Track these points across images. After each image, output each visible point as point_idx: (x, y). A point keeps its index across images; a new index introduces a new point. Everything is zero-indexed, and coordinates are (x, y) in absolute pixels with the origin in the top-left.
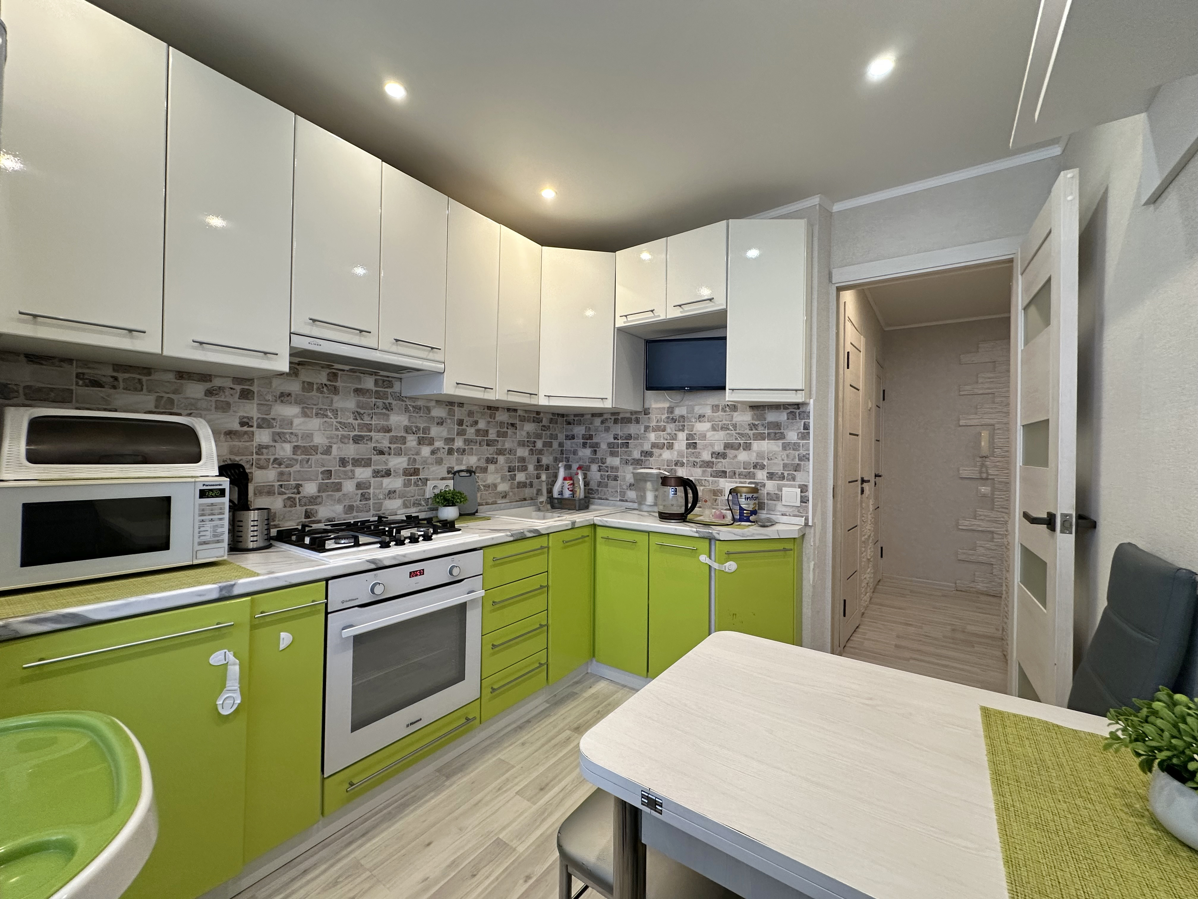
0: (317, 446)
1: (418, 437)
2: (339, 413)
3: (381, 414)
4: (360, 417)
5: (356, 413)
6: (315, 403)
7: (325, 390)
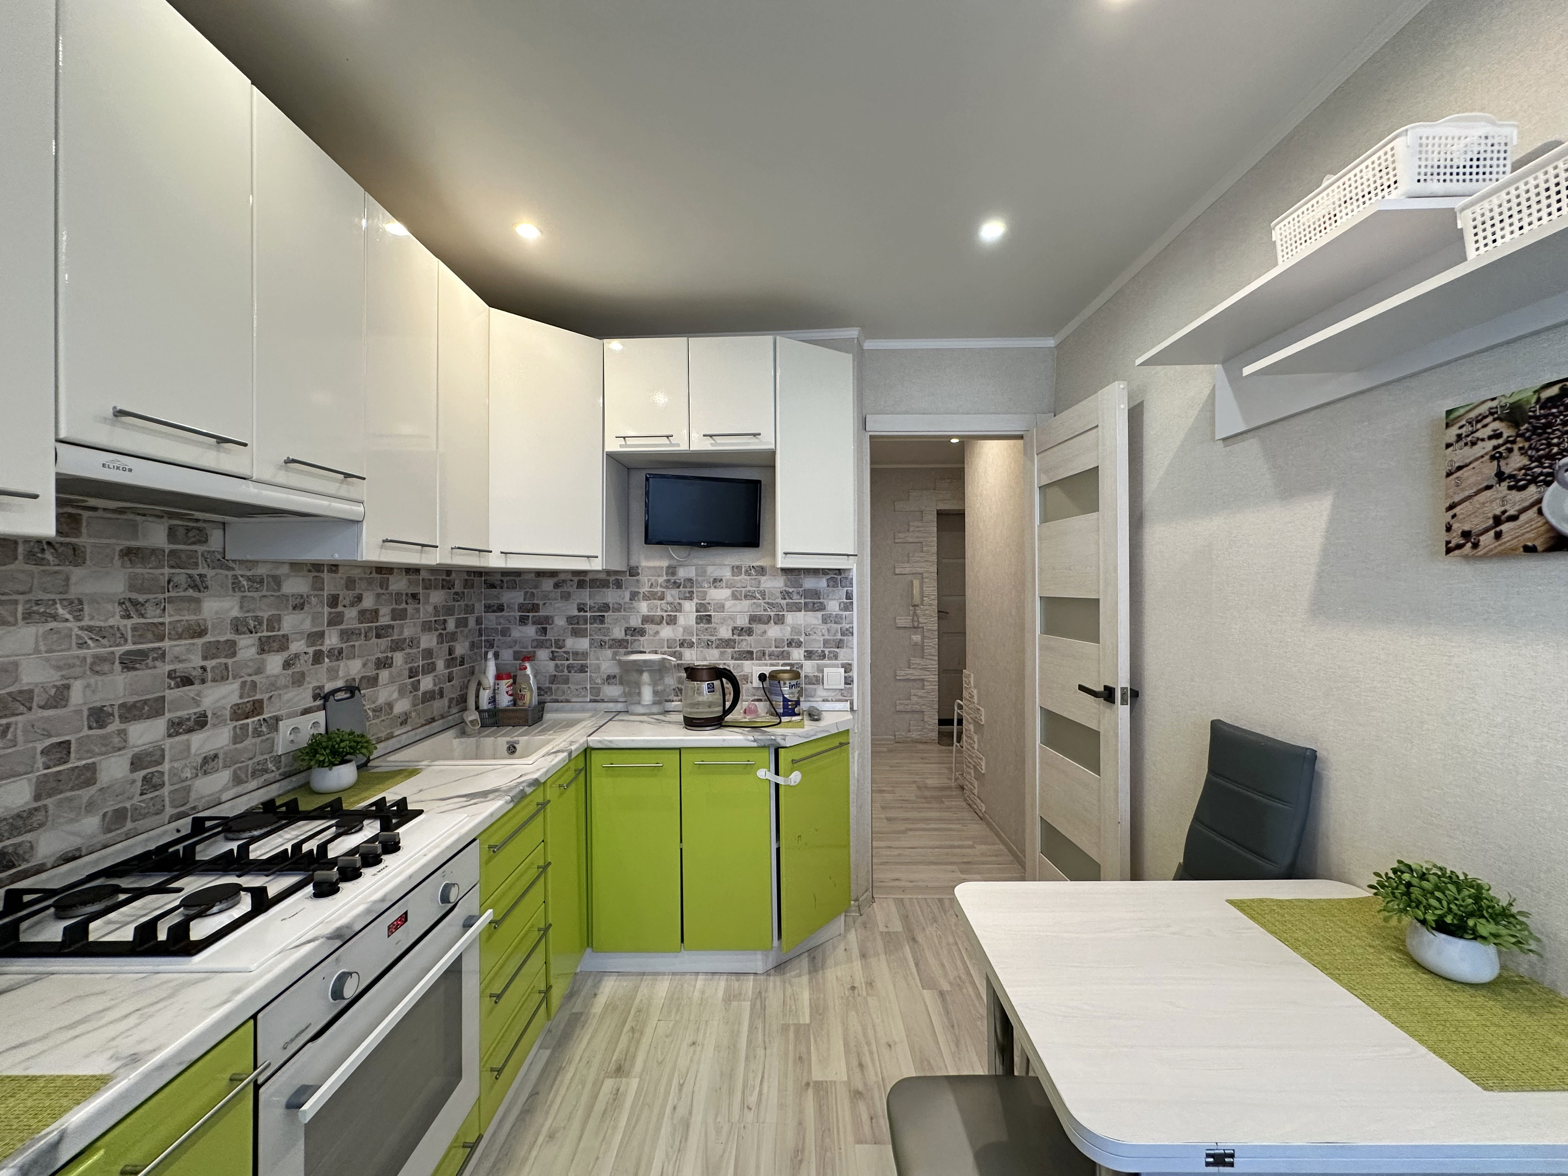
0: (31, 691)
1: (260, 639)
2: (86, 607)
3: (182, 599)
4: (137, 610)
5: (128, 604)
6: (21, 588)
7: (48, 556)
